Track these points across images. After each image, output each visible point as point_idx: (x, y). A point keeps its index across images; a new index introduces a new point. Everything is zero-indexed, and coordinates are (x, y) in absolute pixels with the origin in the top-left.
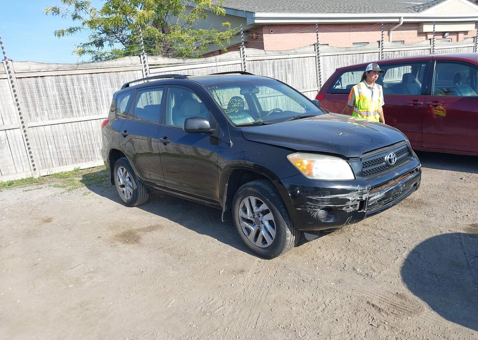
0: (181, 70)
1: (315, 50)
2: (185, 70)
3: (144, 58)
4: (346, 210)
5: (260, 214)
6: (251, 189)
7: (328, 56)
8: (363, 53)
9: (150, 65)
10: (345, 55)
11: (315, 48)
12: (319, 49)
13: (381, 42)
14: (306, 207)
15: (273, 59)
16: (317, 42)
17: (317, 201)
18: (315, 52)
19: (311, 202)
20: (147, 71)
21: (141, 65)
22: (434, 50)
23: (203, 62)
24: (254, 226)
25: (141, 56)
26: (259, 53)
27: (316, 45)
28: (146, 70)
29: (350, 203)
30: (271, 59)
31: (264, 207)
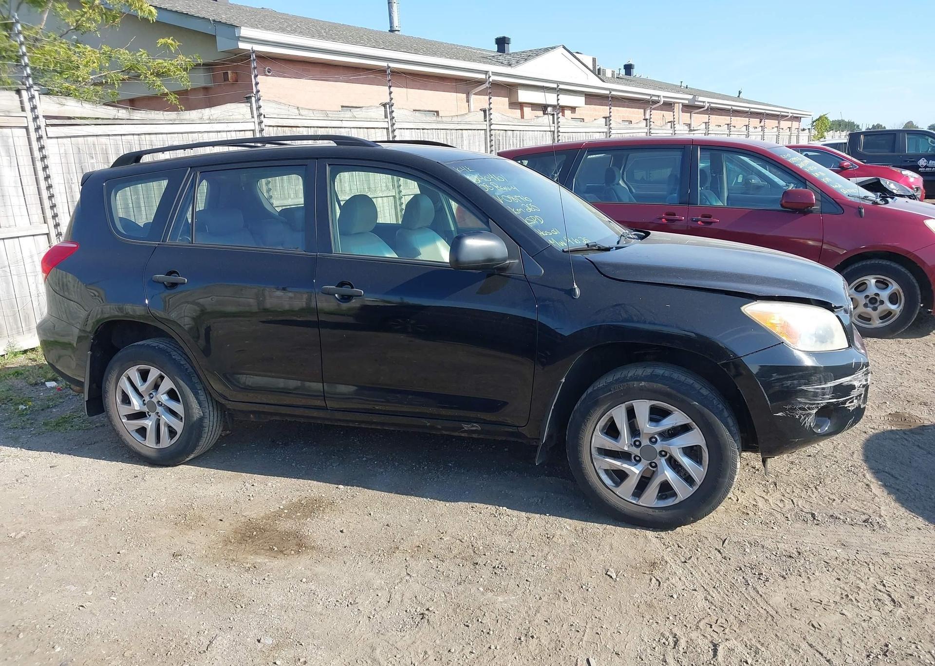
0: (124, 135)
1: (386, 117)
2: (133, 134)
3: (32, 98)
4: (849, 407)
5: (656, 436)
6: (643, 383)
7: (407, 129)
8: (462, 130)
9: (47, 117)
10: (434, 130)
11: (386, 112)
12: (394, 114)
13: (487, 111)
14: (795, 408)
15: (314, 127)
16: (390, 101)
17: (815, 395)
18: (386, 120)
19: (806, 398)
20: (42, 132)
21: (23, 114)
22: (559, 134)
23: (175, 120)
24: (636, 465)
25: (24, 94)
26: (288, 113)
27: (388, 106)
28: (38, 129)
29: (855, 393)
30: (311, 127)
31: (677, 418)
